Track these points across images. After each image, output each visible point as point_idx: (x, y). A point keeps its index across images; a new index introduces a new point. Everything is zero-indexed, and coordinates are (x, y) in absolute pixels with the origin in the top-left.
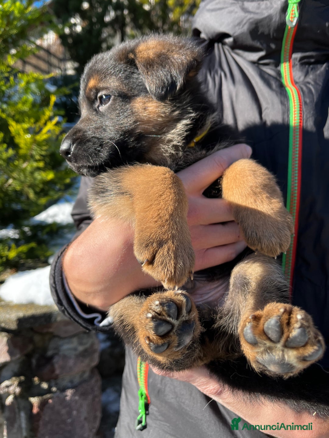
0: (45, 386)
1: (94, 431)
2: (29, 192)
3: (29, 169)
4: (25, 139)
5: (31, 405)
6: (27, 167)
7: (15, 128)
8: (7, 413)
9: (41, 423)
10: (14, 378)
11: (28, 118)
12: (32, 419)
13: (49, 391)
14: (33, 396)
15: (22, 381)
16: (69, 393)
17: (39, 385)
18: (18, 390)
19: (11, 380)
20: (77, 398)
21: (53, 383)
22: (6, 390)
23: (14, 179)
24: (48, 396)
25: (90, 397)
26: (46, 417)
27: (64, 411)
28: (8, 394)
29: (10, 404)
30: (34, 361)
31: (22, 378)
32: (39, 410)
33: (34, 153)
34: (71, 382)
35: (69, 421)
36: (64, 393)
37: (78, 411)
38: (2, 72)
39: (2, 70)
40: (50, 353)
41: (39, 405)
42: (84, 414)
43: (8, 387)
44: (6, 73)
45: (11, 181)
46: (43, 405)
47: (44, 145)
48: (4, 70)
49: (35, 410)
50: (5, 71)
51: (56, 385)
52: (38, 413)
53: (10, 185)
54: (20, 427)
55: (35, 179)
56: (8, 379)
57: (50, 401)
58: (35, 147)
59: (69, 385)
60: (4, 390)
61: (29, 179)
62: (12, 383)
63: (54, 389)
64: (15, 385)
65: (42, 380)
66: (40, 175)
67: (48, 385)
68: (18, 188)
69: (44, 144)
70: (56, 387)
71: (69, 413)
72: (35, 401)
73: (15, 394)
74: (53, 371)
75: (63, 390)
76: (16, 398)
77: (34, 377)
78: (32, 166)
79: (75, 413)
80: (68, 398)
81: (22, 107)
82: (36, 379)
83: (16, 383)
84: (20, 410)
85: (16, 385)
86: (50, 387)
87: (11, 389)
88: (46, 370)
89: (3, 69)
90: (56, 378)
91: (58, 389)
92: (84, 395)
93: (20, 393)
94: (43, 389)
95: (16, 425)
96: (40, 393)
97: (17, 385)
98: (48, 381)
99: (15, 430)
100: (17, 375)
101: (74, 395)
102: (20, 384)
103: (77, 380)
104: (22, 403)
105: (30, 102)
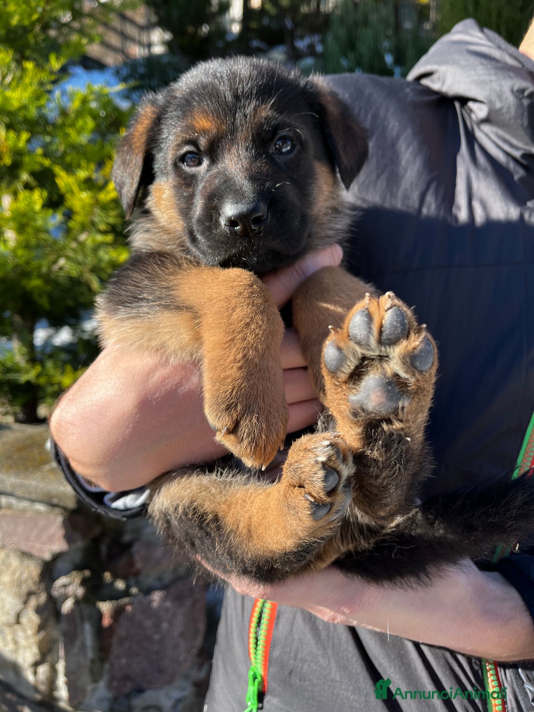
0: (120, 585)
1: (195, 651)
2: (90, 279)
3: (89, 243)
4: (81, 200)
5: (100, 615)
6: (86, 240)
7: (65, 180)
8: (64, 625)
9: (115, 640)
10: (74, 573)
11: (85, 161)
12: (102, 634)
13: (126, 593)
14: (104, 600)
15: (86, 578)
16: (157, 597)
17: (112, 584)
18: (80, 591)
19: (69, 575)
20: (168, 604)
21: (132, 581)
22: (62, 590)
23: (68, 258)
24: (126, 600)
25: (188, 603)
26: (122, 631)
27: (148, 623)
28: (66, 597)
29: (69, 612)
30: (104, 548)
31: (87, 573)
32: (112, 622)
33: (96, 219)
34: (160, 579)
35: (157, 637)
36: (148, 597)
37: (171, 623)
38: (42, 82)
39: (42, 78)
40: (127, 538)
41: (111, 614)
42: (178, 628)
43: (65, 586)
44: (48, 84)
45: (62, 262)
46: (118, 613)
47: (112, 209)
48: (45, 79)
49: (106, 622)
50: (46, 82)
51: (138, 584)
52: (111, 628)
53: (61, 269)
54: (83, 646)
55: (100, 260)
56: (66, 573)
57: (129, 608)
58: (97, 211)
59: (157, 584)
60: (60, 592)
61: (90, 261)
62: (72, 581)
63: (134, 590)
64: (75, 583)
65: (115, 576)
66: (107, 253)
67: (125, 584)
68: (74, 273)
69: (111, 206)
70: (138, 587)
71: (157, 627)
72: (106, 607)
73: (76, 597)
74: (132, 564)
75: (147, 591)
76: (77, 602)
77: (104, 572)
78: (94, 241)
79: (165, 625)
80: (155, 604)
81: (77, 137)
82: (107, 576)
83: (78, 581)
84: (82, 620)
85: (77, 584)
86: (128, 587)
87: (70, 590)
88: (122, 562)
89: (44, 77)
90: (137, 574)
91: (140, 590)
92: (178, 599)
93: (84, 596)
94: (117, 591)
95: (78, 643)
96: (115, 596)
97: (79, 584)
98: (125, 578)
99: (75, 650)
100: (79, 568)
101: (164, 599)
102: (84, 583)
103: (168, 578)
104: (86, 610)
105: (88, 129)
